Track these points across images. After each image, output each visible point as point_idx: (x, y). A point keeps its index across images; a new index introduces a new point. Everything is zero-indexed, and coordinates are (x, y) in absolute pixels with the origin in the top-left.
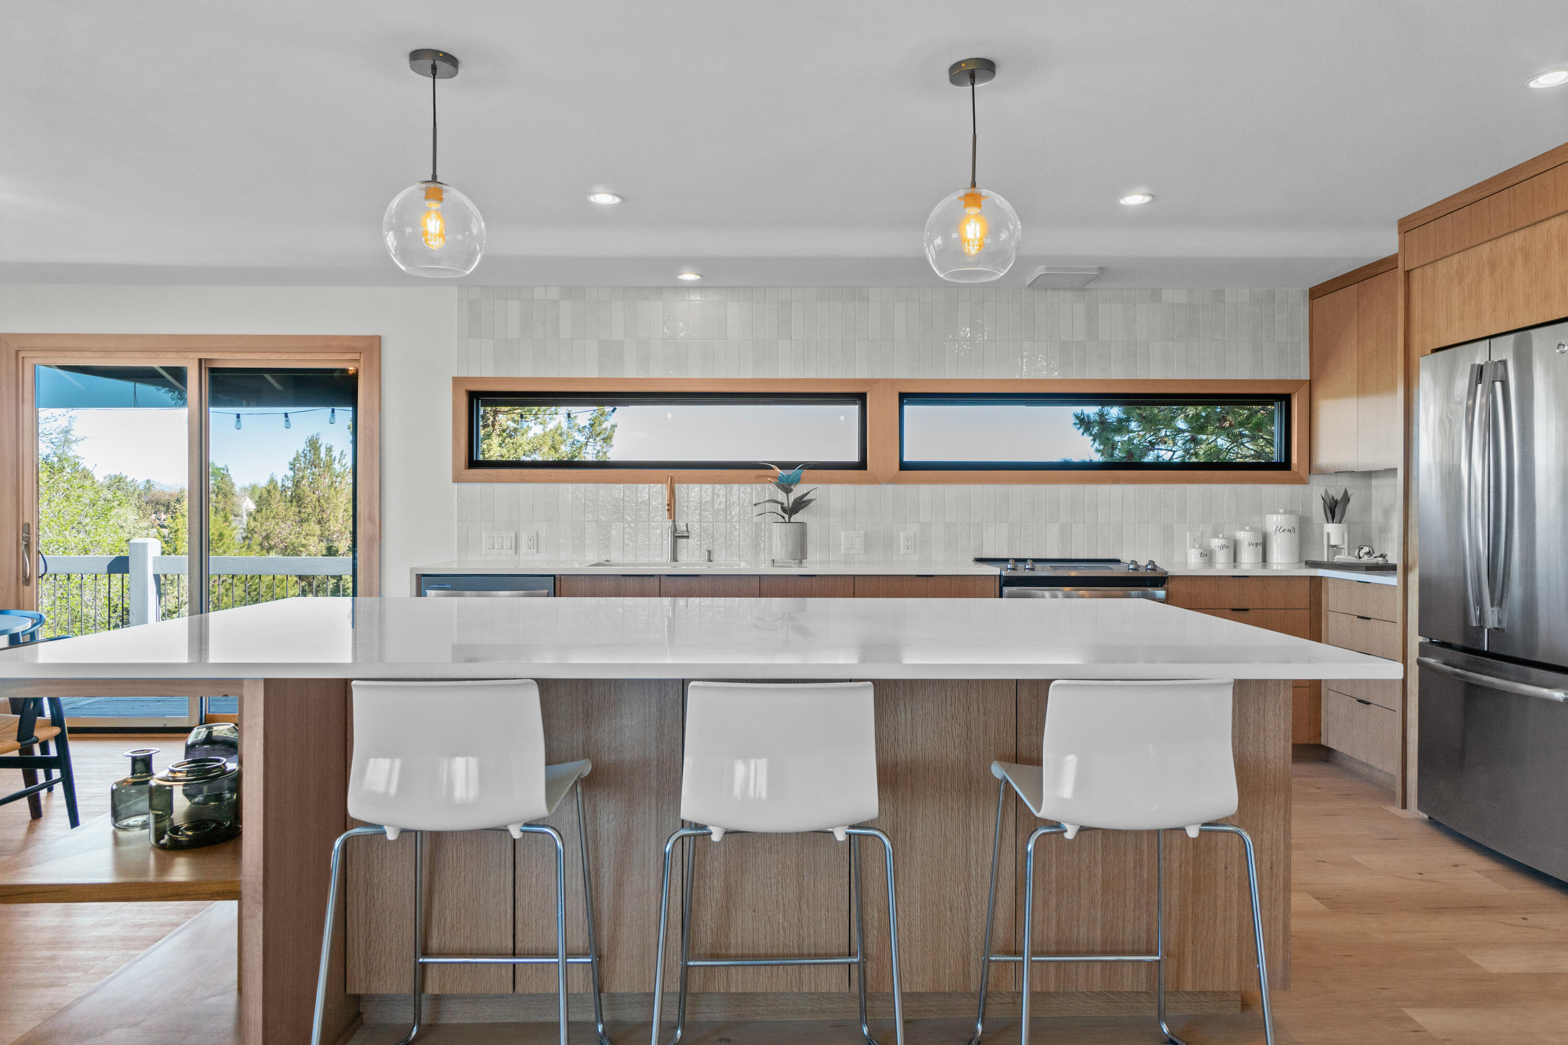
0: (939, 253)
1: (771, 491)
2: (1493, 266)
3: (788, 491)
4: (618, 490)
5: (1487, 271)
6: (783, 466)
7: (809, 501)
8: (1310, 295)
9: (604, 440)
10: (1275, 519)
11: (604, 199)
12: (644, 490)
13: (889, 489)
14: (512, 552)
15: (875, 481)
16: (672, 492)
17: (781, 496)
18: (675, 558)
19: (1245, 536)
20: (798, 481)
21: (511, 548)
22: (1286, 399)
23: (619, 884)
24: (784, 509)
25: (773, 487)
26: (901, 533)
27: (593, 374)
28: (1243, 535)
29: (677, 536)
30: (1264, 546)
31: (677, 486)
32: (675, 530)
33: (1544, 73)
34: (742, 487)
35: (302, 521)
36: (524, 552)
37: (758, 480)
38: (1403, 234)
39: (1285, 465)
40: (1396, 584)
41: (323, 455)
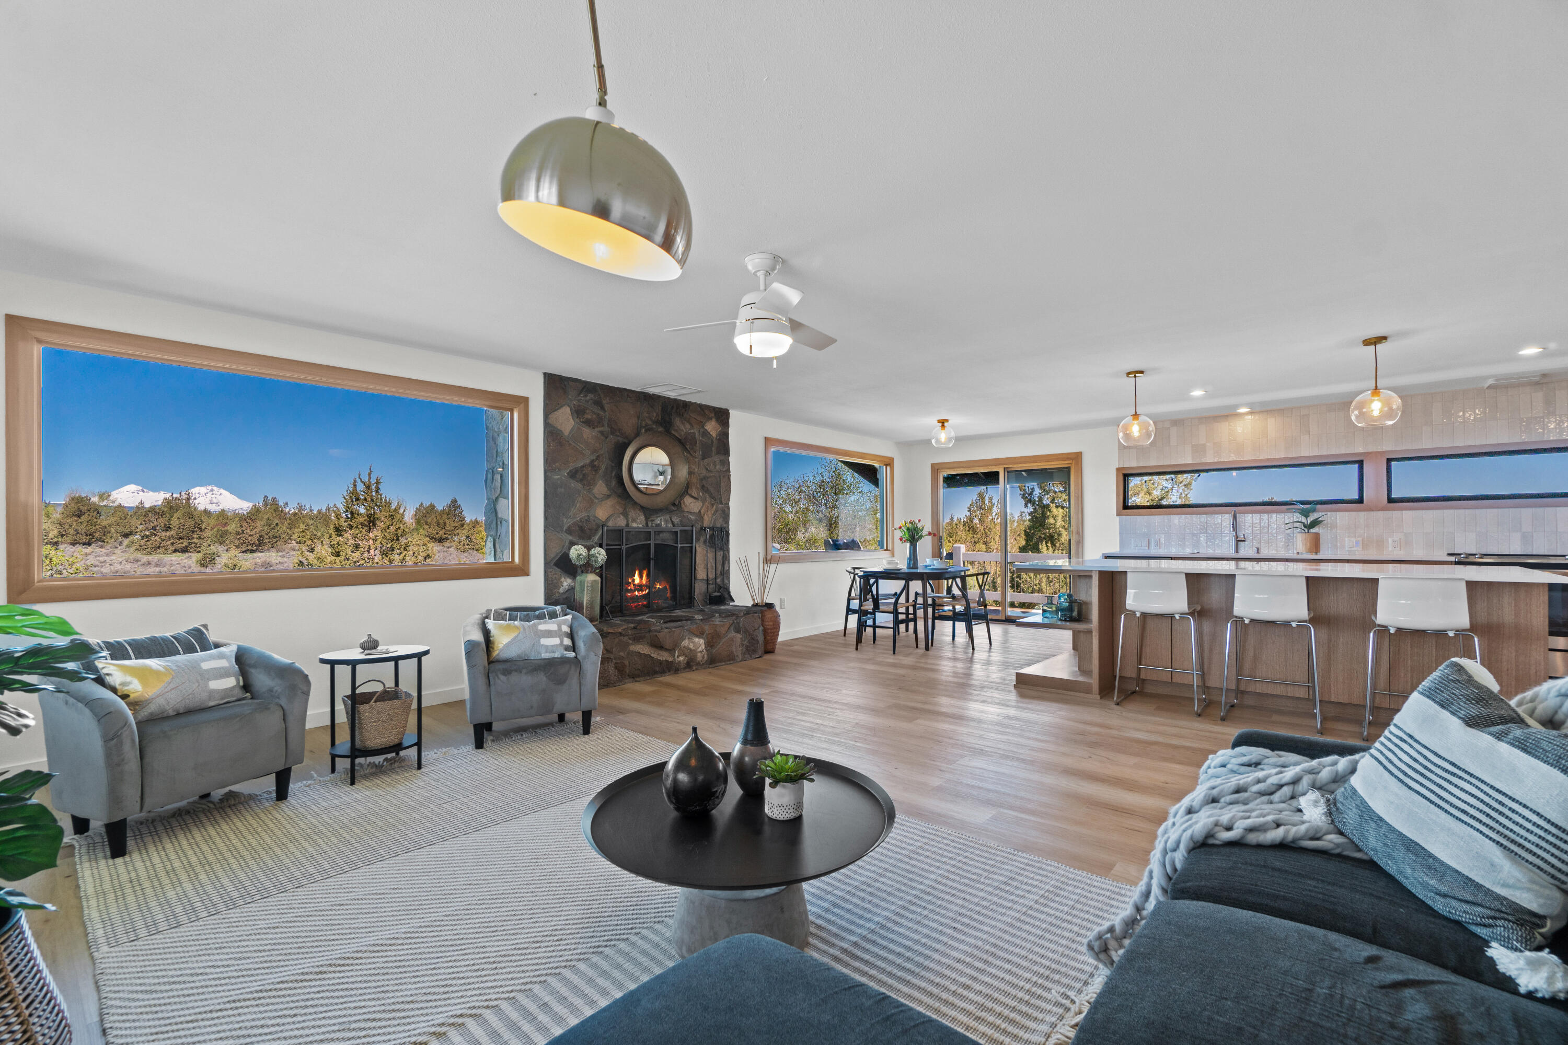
0: (1357, 417)
1: (1298, 517)
3: (1307, 516)
4: (1204, 518)
6: (1303, 503)
7: (1321, 521)
9: (1186, 486)
11: (1197, 393)
12: (1218, 518)
13: (1381, 514)
14: (1146, 548)
15: (1370, 509)
16: (1235, 518)
17: (1304, 520)
18: (1237, 551)
20: (1314, 510)
21: (1146, 546)
23: (1211, 650)
24: (1305, 526)
25: (1299, 515)
26: (1390, 539)
29: (1238, 541)
31: (1238, 515)
32: (1237, 537)
34: (1279, 515)
35: (975, 543)
36: (1152, 548)
37: (1288, 511)
41: (987, 502)
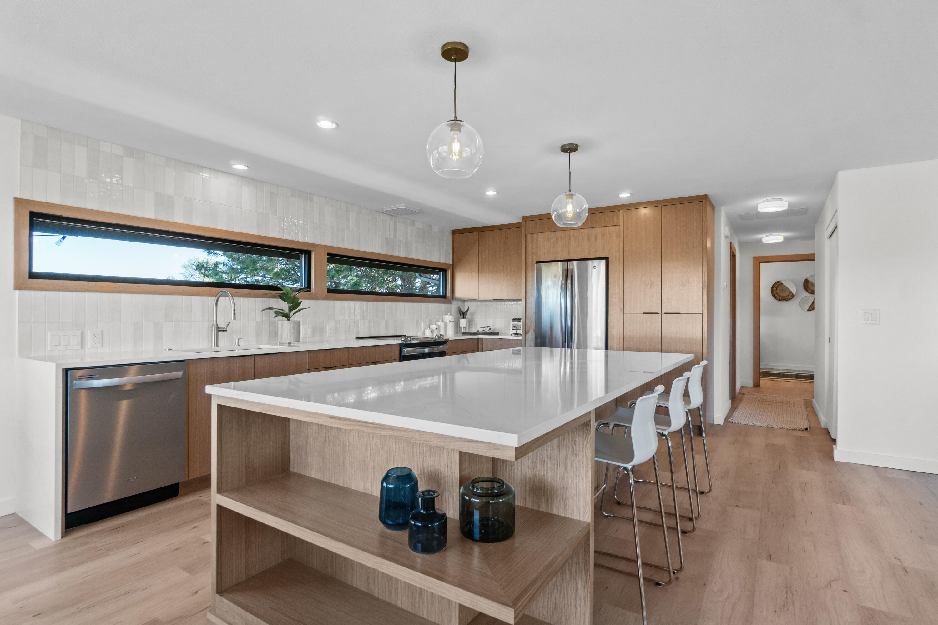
2: (562, 239)
5: (560, 240)
8: (452, 233)
10: (448, 317)
11: (326, 124)
13: (323, 303)
14: (79, 347)
15: (317, 298)
18: (217, 345)
19: (441, 324)
21: (78, 344)
22: (445, 271)
26: (327, 325)
27: (150, 215)
28: (440, 324)
29: (219, 331)
30: (445, 327)
32: (217, 326)
33: (622, 194)
36: (89, 347)
38: (525, 222)
39: (445, 297)
40: (521, 339)
